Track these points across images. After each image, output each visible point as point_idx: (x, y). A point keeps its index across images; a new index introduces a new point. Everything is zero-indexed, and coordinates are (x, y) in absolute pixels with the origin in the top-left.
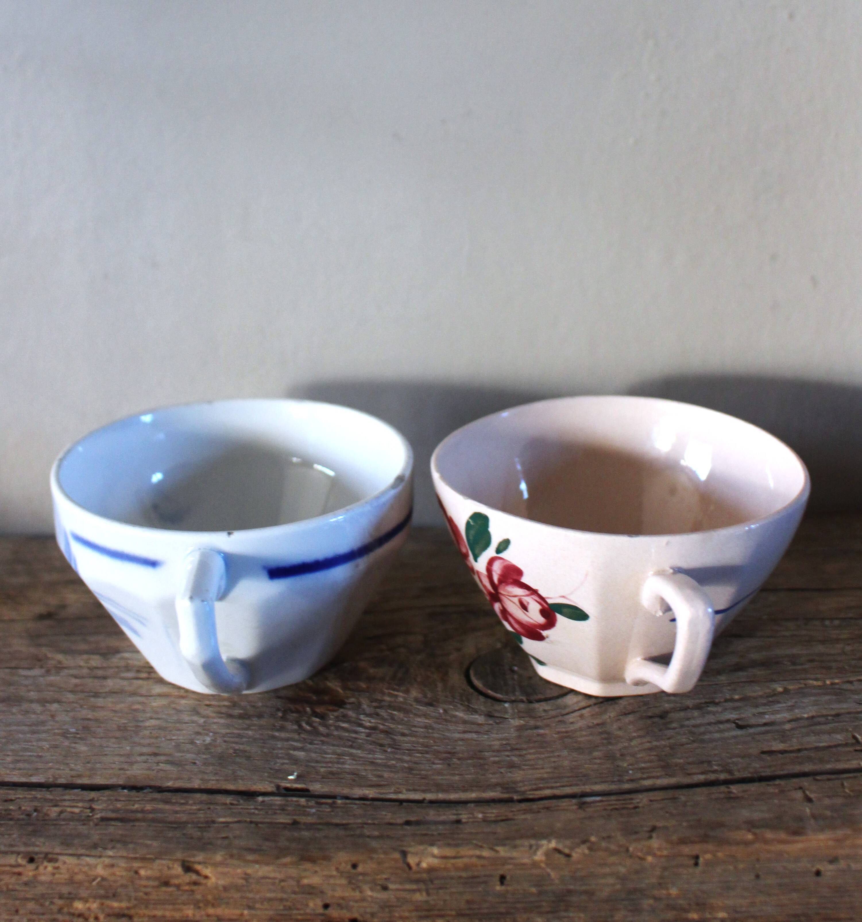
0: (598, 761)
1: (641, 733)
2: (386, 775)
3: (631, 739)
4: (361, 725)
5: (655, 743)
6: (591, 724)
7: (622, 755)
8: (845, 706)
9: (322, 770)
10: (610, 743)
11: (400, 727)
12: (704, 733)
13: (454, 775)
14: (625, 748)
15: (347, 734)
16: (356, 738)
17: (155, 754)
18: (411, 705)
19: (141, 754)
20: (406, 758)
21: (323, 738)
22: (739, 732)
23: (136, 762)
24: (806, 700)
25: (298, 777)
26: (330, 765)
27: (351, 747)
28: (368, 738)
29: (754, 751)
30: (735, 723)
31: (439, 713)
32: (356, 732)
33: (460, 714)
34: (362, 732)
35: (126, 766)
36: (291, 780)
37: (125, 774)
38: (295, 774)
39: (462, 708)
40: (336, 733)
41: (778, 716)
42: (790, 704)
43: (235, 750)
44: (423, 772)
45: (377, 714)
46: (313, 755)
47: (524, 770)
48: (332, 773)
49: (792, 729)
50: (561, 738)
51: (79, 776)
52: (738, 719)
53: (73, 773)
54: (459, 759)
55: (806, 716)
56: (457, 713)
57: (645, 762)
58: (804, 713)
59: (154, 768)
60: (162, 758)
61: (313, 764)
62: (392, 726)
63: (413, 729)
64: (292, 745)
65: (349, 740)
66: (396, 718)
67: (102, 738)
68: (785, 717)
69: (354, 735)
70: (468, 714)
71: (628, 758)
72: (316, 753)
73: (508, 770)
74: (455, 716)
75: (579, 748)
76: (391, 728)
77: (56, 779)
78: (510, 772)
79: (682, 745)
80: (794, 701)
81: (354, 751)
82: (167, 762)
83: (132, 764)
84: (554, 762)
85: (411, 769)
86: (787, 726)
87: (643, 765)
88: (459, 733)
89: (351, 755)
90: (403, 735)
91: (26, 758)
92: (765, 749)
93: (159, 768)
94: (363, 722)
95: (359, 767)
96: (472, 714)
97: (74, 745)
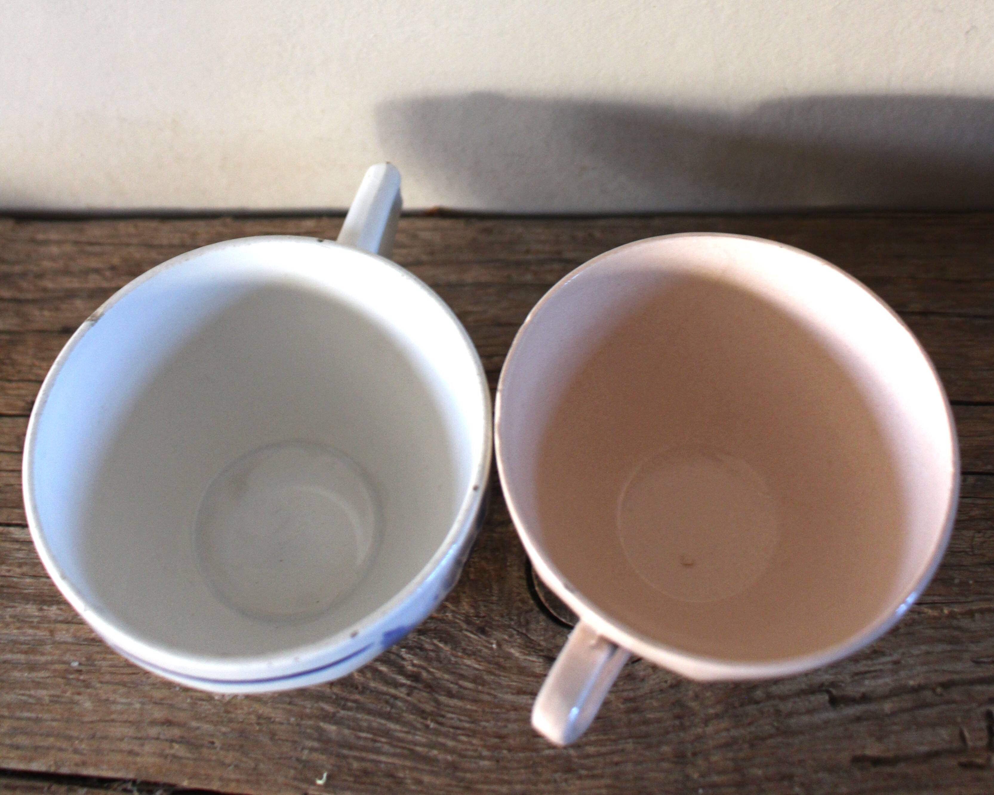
0: (665, 765)
1: (719, 708)
2: (426, 779)
3: (706, 722)
4: (401, 671)
5: (734, 733)
6: (664, 685)
7: (694, 754)
8: (959, 666)
9: (355, 765)
10: (683, 728)
11: (446, 676)
12: (790, 715)
13: (502, 782)
14: (699, 738)
15: (385, 689)
16: (395, 697)
17: (168, 723)
18: (461, 630)
19: (153, 723)
20: (450, 743)
21: (357, 697)
22: (831, 715)
23: (148, 738)
24: (915, 651)
25: (329, 777)
26: (364, 754)
27: (389, 717)
28: (409, 698)
29: (845, 757)
30: (828, 692)
31: (492, 649)
32: (396, 685)
33: (515, 652)
34: (403, 685)
35: (136, 749)
36: (320, 786)
37: (135, 763)
38: (325, 775)
39: (519, 640)
40: (372, 684)
41: (880, 681)
42: (895, 657)
43: (259, 717)
44: (468, 775)
45: (422, 649)
46: (346, 732)
47: (580, 778)
48: (366, 772)
49: (893, 714)
50: (628, 711)
51: (84, 764)
52: (833, 684)
53: (77, 758)
54: (510, 750)
55: (911, 683)
56: (512, 651)
57: (719, 773)
58: (910, 678)
59: (167, 751)
60: (176, 732)
61: (345, 752)
62: (438, 674)
63: (461, 682)
64: (322, 709)
65: (387, 702)
66: (442, 655)
67: (107, 683)
68: (887, 684)
69: (393, 691)
70: (525, 654)
71: (700, 761)
72: (349, 727)
73: (564, 777)
74: (509, 657)
75: (647, 736)
76: (436, 679)
77: (58, 767)
78: (566, 780)
79: (763, 739)
80: (901, 651)
81: (392, 726)
82: (182, 741)
83: (142, 740)
84: (617, 764)
85: (454, 767)
86: (887, 706)
87: (715, 778)
88: (513, 694)
89: (387, 733)
90: (450, 694)
91: (23, 723)
92: (858, 753)
93: (172, 752)
94: (405, 663)
95: (397, 761)
96: (529, 655)
97: (77, 697)
